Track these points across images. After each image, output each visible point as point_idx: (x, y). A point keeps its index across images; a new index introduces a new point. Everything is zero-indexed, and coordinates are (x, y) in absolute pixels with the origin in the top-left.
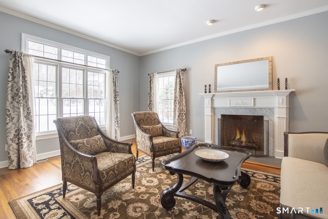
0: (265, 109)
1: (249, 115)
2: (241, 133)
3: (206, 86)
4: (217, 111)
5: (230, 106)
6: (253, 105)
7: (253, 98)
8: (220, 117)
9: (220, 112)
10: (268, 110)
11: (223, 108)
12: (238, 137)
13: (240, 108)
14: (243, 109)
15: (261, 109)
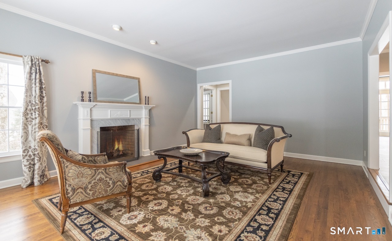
0: (136, 119)
1: (125, 125)
2: (119, 144)
3: (83, 93)
4: (95, 123)
5: (111, 117)
6: (129, 117)
7: (129, 110)
8: (99, 130)
9: (99, 125)
10: (137, 120)
11: (102, 120)
12: (116, 147)
13: (118, 119)
14: (120, 120)
15: (133, 119)
